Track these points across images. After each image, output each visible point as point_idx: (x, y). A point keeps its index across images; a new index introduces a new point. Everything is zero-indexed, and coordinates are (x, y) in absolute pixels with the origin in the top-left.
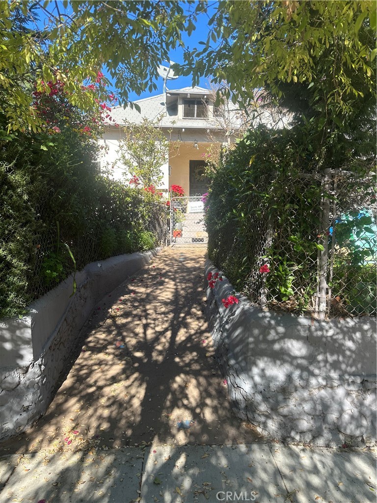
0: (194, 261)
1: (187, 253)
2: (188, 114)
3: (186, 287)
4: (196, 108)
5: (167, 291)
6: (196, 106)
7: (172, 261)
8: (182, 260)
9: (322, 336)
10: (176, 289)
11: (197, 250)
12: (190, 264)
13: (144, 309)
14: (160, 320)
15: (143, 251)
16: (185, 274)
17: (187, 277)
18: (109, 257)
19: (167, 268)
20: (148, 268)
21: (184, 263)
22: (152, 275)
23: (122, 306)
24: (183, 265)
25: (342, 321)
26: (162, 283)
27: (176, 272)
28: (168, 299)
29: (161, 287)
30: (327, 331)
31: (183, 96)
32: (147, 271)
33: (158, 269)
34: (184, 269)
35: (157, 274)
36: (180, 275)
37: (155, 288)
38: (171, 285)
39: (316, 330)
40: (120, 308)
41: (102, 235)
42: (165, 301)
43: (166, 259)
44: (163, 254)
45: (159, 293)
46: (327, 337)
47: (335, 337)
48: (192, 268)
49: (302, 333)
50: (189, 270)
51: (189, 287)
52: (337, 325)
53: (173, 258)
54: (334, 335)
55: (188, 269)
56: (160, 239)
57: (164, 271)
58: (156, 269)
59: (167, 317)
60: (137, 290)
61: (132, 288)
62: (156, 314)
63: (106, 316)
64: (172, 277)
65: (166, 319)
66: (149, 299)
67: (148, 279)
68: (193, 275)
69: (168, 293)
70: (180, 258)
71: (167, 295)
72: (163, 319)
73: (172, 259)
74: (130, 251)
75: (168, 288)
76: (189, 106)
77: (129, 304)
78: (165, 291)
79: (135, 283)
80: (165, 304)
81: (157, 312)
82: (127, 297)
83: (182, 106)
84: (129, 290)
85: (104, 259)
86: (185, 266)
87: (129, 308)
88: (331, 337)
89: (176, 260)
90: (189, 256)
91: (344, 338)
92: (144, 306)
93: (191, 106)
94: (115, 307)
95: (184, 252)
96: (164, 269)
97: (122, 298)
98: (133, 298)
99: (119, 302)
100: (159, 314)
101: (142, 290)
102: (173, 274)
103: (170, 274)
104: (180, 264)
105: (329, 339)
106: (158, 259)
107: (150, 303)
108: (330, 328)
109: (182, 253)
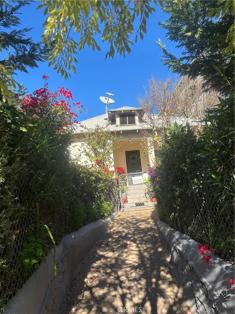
0: (144, 223)
1: (136, 216)
2: (123, 123)
3: (147, 248)
4: (127, 119)
5: (132, 254)
6: (127, 117)
7: (128, 224)
8: (135, 222)
10: (139, 251)
11: (143, 212)
12: (143, 226)
13: (116, 276)
14: (135, 288)
15: (104, 217)
16: (142, 235)
17: (145, 238)
18: (80, 227)
19: (126, 231)
20: (110, 232)
21: (138, 224)
22: (115, 238)
23: (96, 275)
24: (137, 226)
26: (125, 246)
27: (134, 234)
28: (135, 262)
29: (126, 250)
31: (119, 112)
32: (110, 235)
33: (119, 232)
34: (139, 230)
35: (119, 237)
36: (139, 236)
37: (121, 251)
38: (133, 247)
40: (94, 276)
41: (75, 209)
42: (133, 265)
43: (122, 222)
44: (119, 218)
45: (126, 257)
48: (145, 228)
50: (145, 231)
51: (150, 247)
53: (127, 220)
55: (142, 230)
56: (114, 206)
57: (124, 234)
58: (116, 232)
59: (140, 284)
60: (106, 255)
61: (101, 253)
62: (129, 281)
63: (82, 287)
64: (132, 239)
65: (139, 286)
66: (118, 264)
67: (113, 242)
68: (149, 235)
69: (134, 256)
70: (133, 221)
71: (133, 258)
72: (137, 287)
73: (127, 222)
74: (95, 220)
75: (132, 250)
76: (123, 118)
77: (102, 271)
78: (130, 254)
79: (102, 248)
80: (134, 268)
81: (129, 279)
82: (98, 263)
83: (118, 118)
84: (99, 255)
85: (76, 230)
86: (140, 228)
87: (103, 275)
89: (130, 223)
90: (139, 218)
92: (116, 273)
93: (124, 117)
94: (89, 276)
95: (134, 215)
96: (123, 232)
97: (95, 265)
98: (104, 264)
99: (93, 270)
100: (131, 280)
101: (110, 254)
102: (132, 235)
103: (129, 236)
104: (135, 226)
106: (116, 223)
107: (121, 268)
109: (133, 216)
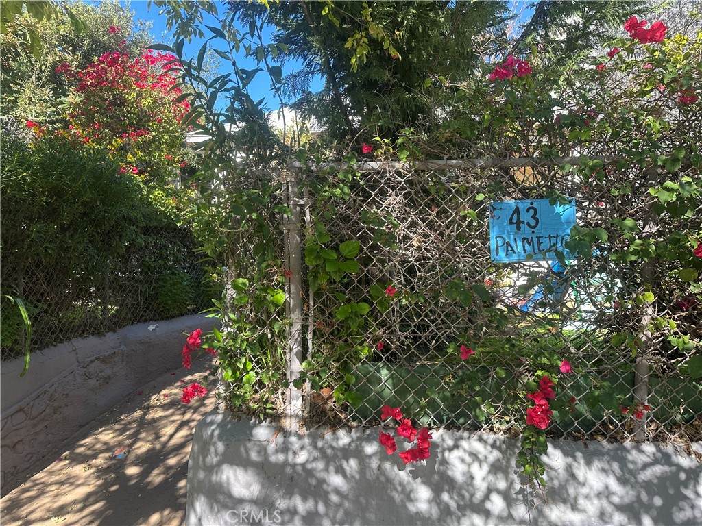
9: (286, 463)
23: (175, 391)
25: (328, 435)
30: (295, 453)
39: (277, 451)
40: (171, 393)
46: (295, 465)
47: (309, 466)
49: (254, 456)
52: (316, 443)
54: (307, 461)
63: (141, 404)
82: (197, 376)
88: (303, 465)
91: (326, 469)
94: (165, 392)
97: (189, 377)
99: (178, 384)
105: (299, 469)
108: (302, 448)
